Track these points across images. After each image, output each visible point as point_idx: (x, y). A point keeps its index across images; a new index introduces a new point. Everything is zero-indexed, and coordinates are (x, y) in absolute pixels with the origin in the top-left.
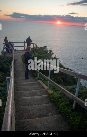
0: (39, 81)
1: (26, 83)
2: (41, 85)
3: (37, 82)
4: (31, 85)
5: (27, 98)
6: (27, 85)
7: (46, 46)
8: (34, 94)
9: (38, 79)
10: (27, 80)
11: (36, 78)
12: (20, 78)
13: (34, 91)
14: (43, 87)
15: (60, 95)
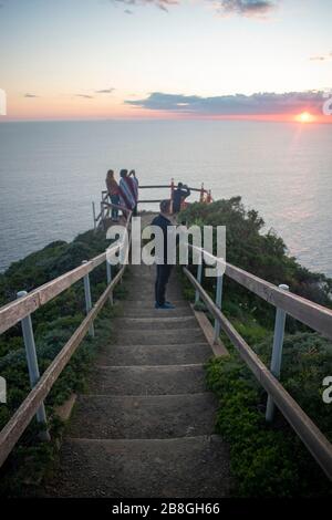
0: (197, 314)
1: (151, 320)
2: (198, 329)
3: (191, 317)
4: (169, 326)
5: (134, 368)
6: (154, 326)
7: (239, 199)
8: (164, 359)
9: (197, 309)
10: (160, 310)
11: (192, 305)
12: (139, 303)
13: (167, 348)
14: (202, 337)
15: (238, 367)
